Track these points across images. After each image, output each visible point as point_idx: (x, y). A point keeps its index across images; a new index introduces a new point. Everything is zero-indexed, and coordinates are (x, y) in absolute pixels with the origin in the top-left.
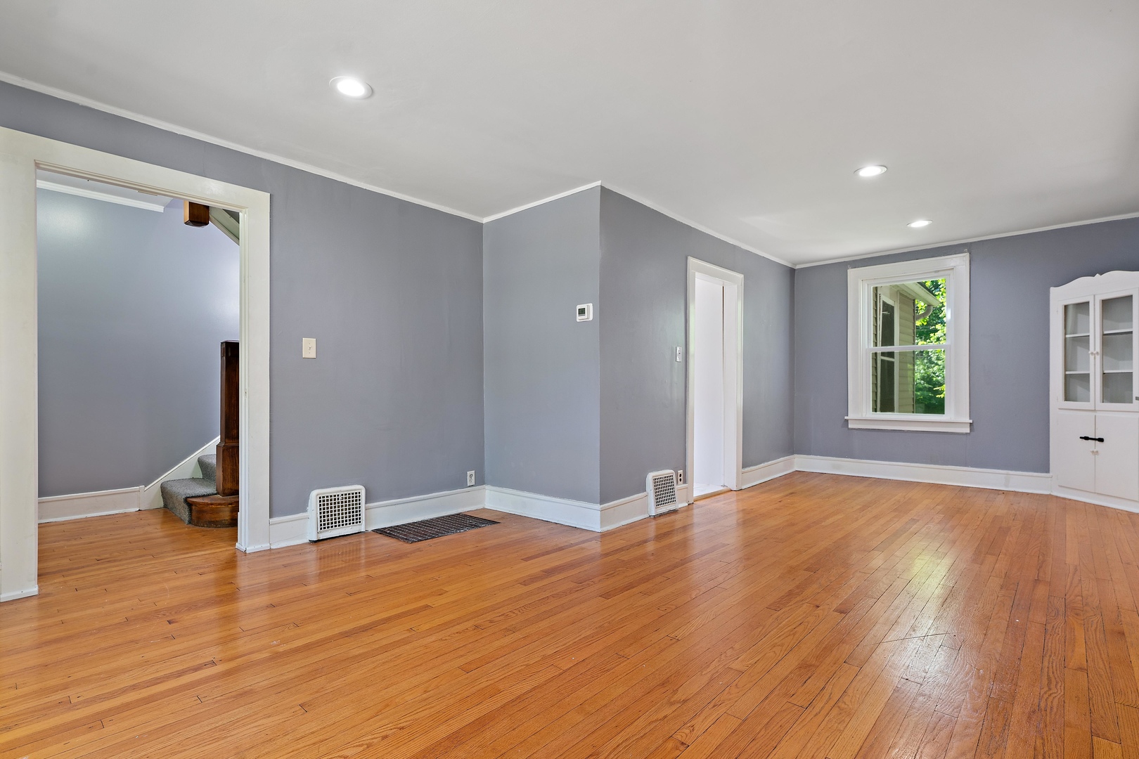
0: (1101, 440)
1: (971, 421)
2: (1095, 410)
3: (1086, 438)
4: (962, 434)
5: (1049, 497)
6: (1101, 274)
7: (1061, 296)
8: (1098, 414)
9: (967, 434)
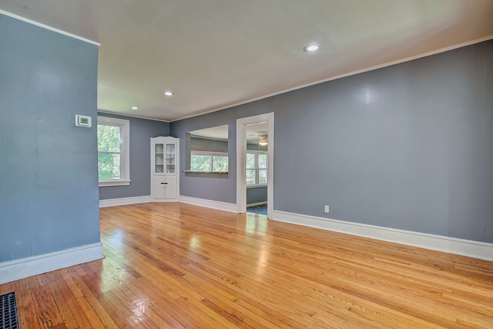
0: (167, 183)
1: (131, 181)
2: (165, 175)
3: (162, 183)
4: (127, 186)
5: (151, 202)
6: (166, 137)
7: (154, 141)
8: (166, 176)
9: (129, 185)
